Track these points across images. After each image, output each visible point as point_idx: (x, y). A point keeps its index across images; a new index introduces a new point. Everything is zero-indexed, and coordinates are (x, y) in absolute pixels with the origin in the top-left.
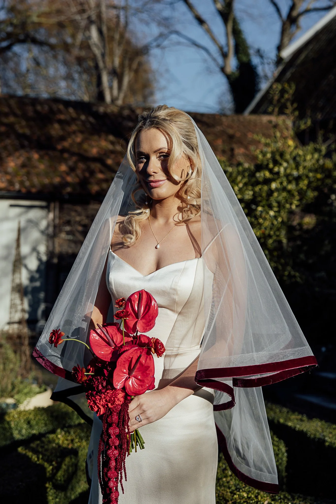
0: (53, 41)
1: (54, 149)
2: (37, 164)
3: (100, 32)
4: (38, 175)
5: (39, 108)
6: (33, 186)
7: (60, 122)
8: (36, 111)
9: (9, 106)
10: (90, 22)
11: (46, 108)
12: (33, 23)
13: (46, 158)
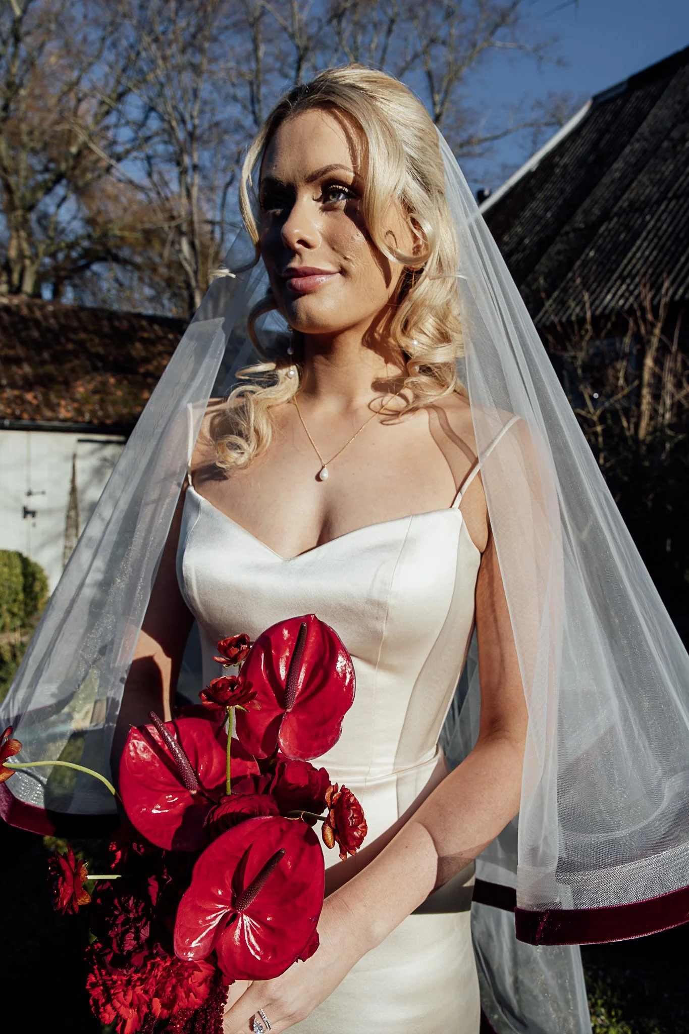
0: (138, 260)
1: (136, 372)
2: (113, 389)
3: (192, 245)
4: (114, 403)
5: (117, 323)
6: (107, 416)
7: (144, 341)
8: (113, 327)
9: (79, 320)
10: (181, 233)
11: (125, 324)
12: (115, 236)
13: (125, 382)
